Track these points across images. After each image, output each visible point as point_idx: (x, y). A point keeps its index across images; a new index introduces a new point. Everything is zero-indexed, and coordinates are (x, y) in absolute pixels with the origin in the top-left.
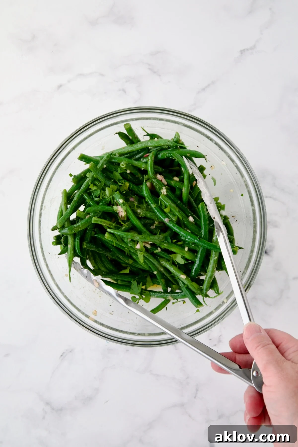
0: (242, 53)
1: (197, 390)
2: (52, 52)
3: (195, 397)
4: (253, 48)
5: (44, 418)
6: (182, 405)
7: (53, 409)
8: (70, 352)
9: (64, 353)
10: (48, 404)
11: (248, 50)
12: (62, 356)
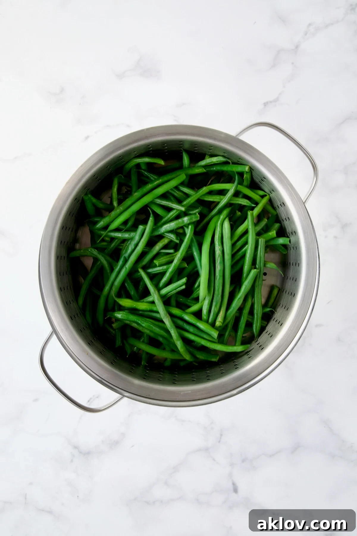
0: (265, 105)
1: (221, 435)
2: (80, 104)
3: (219, 442)
4: (276, 100)
5: (72, 461)
6: (207, 449)
7: (81, 452)
8: (97, 397)
9: (91, 399)
10: (76, 447)
11: (271, 102)
12: (89, 401)
